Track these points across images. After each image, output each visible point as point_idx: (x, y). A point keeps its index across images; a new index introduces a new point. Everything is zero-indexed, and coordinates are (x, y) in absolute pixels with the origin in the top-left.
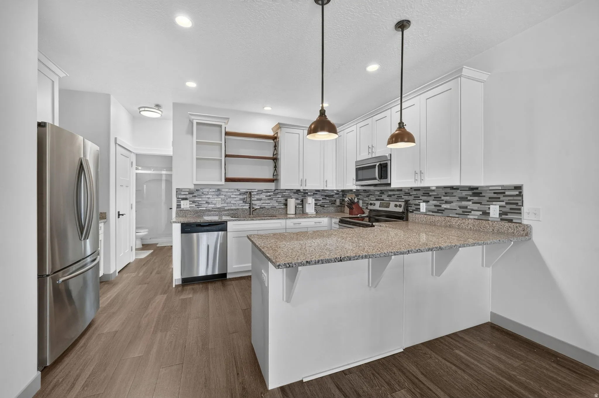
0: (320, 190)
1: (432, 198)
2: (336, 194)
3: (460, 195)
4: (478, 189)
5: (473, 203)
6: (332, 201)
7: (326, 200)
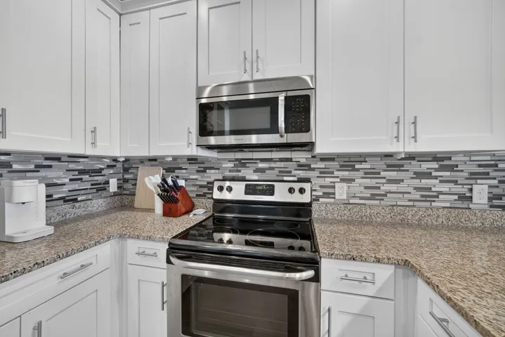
0: (64, 155)
1: (361, 173)
2: (109, 167)
3: (418, 169)
4: (451, 159)
5: (441, 182)
6: (100, 184)
7: (83, 184)
